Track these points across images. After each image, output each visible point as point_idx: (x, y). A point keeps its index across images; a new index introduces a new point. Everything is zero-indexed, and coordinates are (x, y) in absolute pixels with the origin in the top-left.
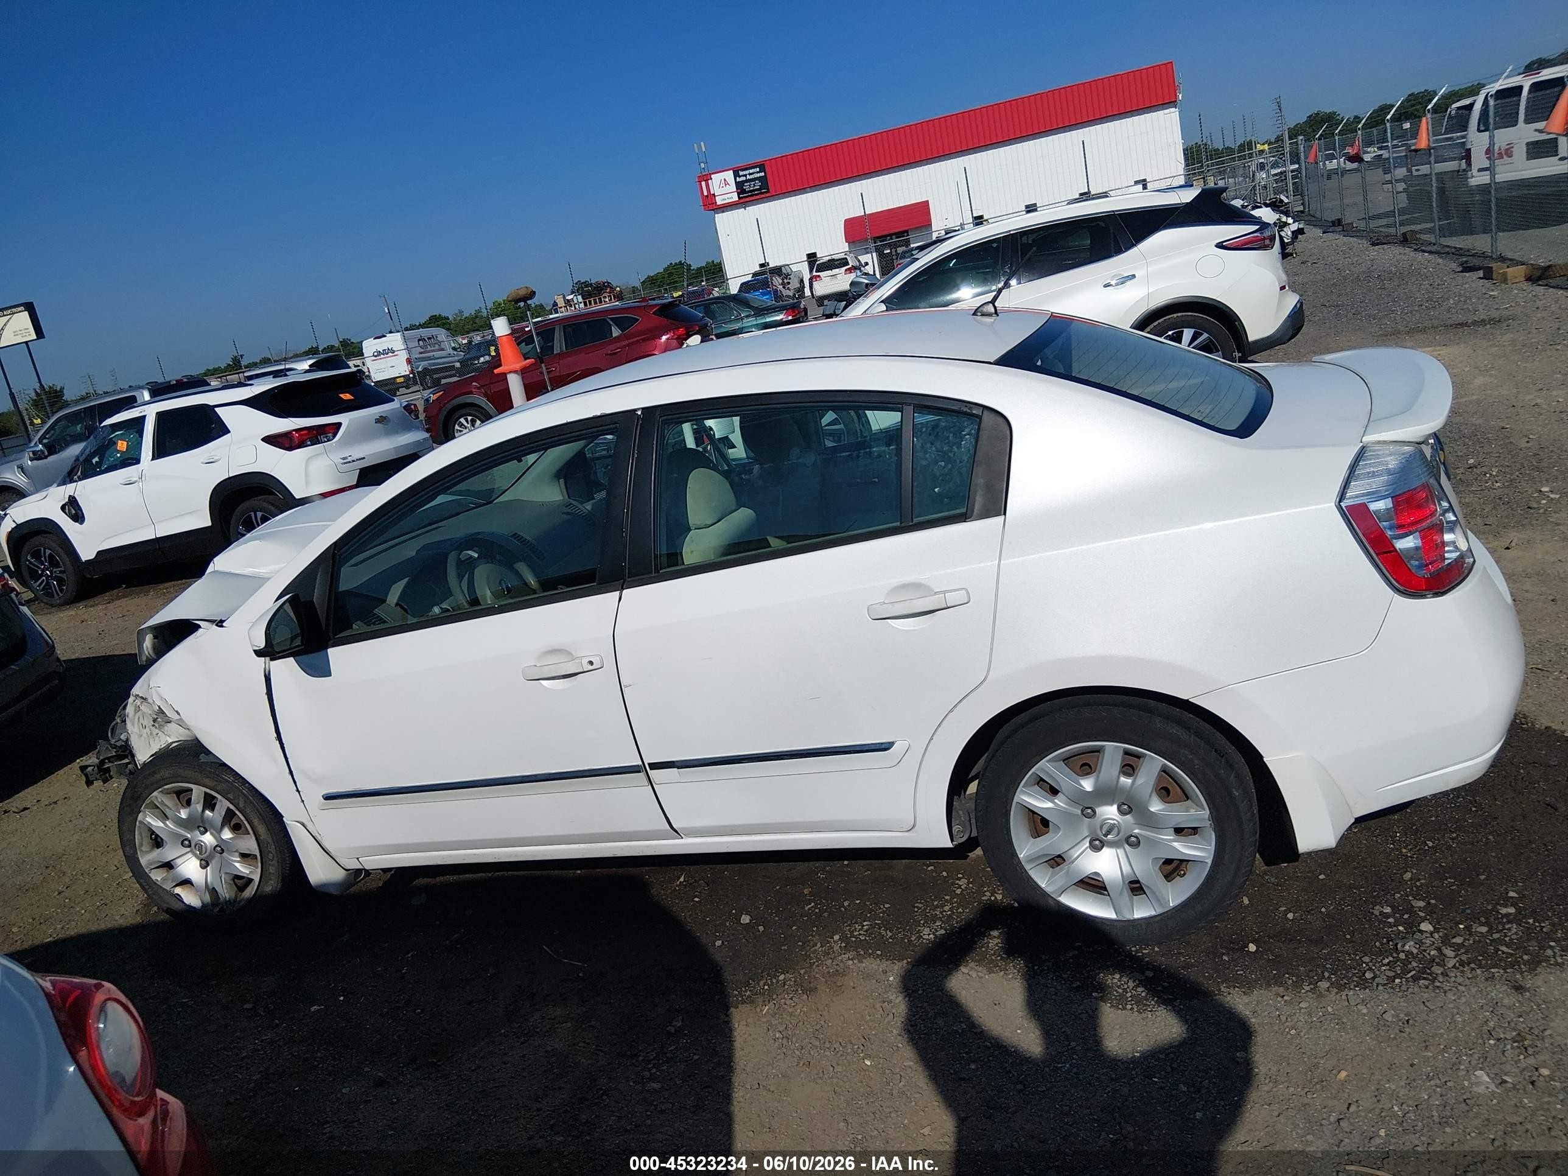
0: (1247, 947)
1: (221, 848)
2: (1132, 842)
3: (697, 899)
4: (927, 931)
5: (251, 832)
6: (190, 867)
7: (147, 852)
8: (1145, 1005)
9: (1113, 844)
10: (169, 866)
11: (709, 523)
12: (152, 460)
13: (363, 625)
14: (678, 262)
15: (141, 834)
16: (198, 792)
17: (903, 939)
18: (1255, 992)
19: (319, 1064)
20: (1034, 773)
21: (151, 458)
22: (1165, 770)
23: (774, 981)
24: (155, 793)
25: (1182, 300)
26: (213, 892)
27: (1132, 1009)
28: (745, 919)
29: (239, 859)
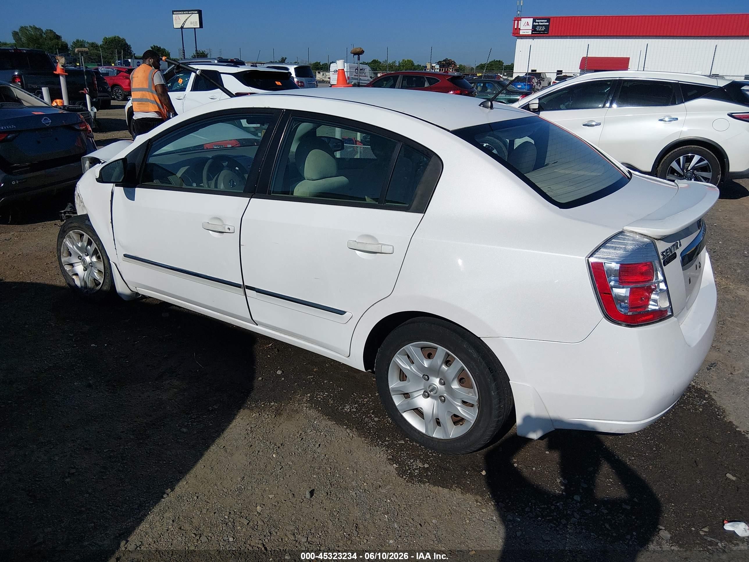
0: (482, 472)
1: (91, 264)
2: (442, 399)
3: (269, 356)
4: (348, 407)
5: (102, 261)
6: (79, 268)
7: (65, 257)
8: (413, 479)
9: (433, 397)
10: (72, 265)
11: (314, 178)
12: (191, 91)
13: (159, 182)
14: (498, 60)
15: (64, 248)
16: (86, 236)
17: (336, 406)
18: (467, 495)
19: (76, 369)
20: (404, 349)
21: (190, 90)
22: (463, 370)
23: (268, 404)
24: (71, 232)
25: (699, 139)
26: (85, 283)
27: (405, 479)
28: (279, 372)
29: (97, 272)
